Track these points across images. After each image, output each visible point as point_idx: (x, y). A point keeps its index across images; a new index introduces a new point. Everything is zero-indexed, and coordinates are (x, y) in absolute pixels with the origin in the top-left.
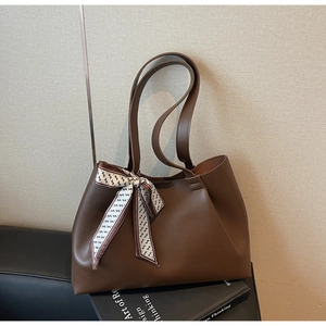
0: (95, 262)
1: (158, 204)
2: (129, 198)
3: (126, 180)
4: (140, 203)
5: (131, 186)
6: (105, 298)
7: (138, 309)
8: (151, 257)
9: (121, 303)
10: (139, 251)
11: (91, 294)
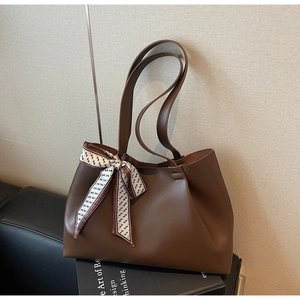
0: (76, 232)
1: (139, 187)
2: (108, 178)
3: (107, 161)
4: (121, 184)
5: (112, 168)
6: (88, 265)
7: (112, 282)
8: (127, 236)
9: (99, 272)
10: (116, 229)
11: (78, 259)
